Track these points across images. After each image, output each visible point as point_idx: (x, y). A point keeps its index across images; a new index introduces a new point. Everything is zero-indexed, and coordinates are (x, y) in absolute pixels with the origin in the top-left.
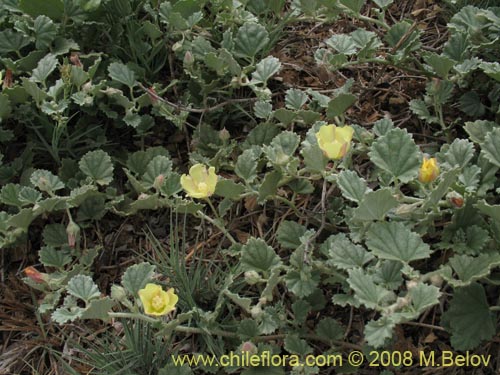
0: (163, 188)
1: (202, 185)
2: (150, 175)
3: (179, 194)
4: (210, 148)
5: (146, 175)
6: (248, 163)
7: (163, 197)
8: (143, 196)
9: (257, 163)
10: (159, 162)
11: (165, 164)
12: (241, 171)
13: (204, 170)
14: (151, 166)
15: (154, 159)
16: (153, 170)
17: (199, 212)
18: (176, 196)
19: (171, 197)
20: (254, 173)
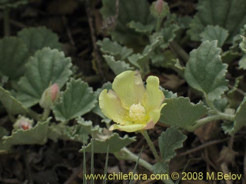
0: (59, 108)
1: (136, 109)
2: (31, 82)
3: (86, 117)
4: (132, 32)
5: (23, 82)
6: (211, 65)
7: (58, 122)
8: (24, 122)
9: (226, 65)
10: (47, 61)
11: (58, 63)
12: (196, 77)
13: (139, 82)
14: (32, 64)
15: (38, 53)
16: (35, 73)
17: (125, 149)
18: (81, 121)
19: (72, 123)
20: (221, 84)
